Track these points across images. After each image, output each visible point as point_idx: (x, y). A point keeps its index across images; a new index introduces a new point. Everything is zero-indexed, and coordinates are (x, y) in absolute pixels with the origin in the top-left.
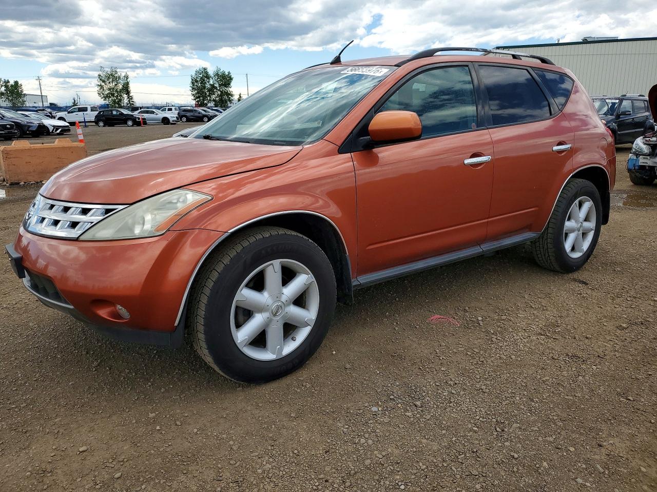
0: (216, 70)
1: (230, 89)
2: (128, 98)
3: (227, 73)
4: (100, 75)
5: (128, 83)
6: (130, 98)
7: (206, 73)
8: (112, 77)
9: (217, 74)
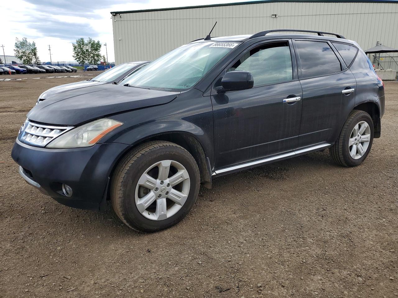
0: (88, 40)
1: (100, 53)
2: (36, 58)
3: (96, 42)
4: (16, 43)
5: (35, 49)
6: (37, 58)
7: (83, 41)
8: (23, 44)
9: (90, 43)
